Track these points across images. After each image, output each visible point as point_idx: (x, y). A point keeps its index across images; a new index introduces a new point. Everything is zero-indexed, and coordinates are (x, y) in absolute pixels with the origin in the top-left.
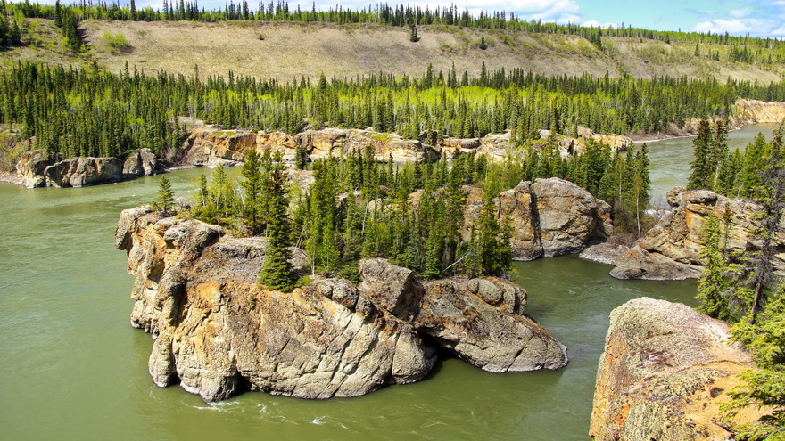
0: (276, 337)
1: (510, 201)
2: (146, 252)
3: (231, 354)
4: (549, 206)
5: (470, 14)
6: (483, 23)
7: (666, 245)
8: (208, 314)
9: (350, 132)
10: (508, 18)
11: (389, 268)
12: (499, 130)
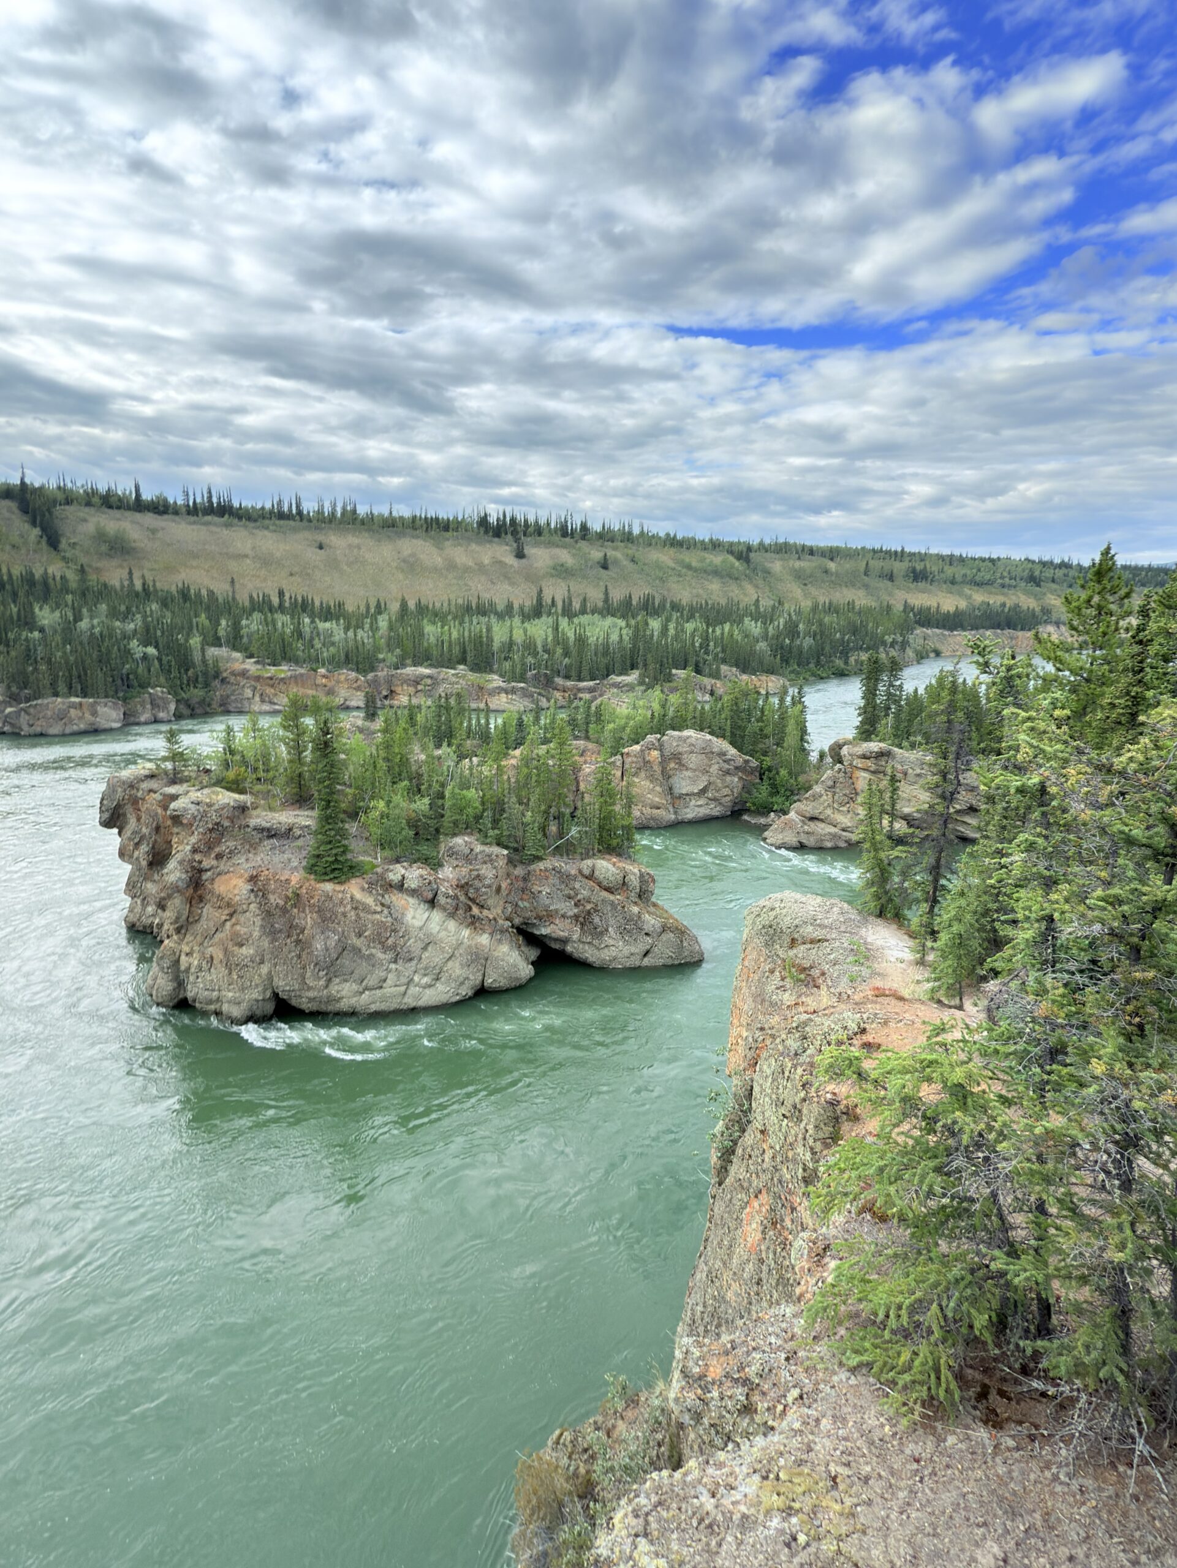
1: (635, 759)
4: (684, 765)
5: (589, 524)
6: (606, 536)
8: (231, 915)
9: (439, 673)
11: (479, 848)
12: (623, 672)
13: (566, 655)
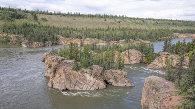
1: (124, 54)
2: (48, 62)
3: (65, 84)
4: (132, 55)
5: (117, 16)
6: (120, 17)
7: (157, 64)
8: (61, 76)
9: (92, 39)
11: (99, 67)
12: (122, 39)
13: (113, 37)
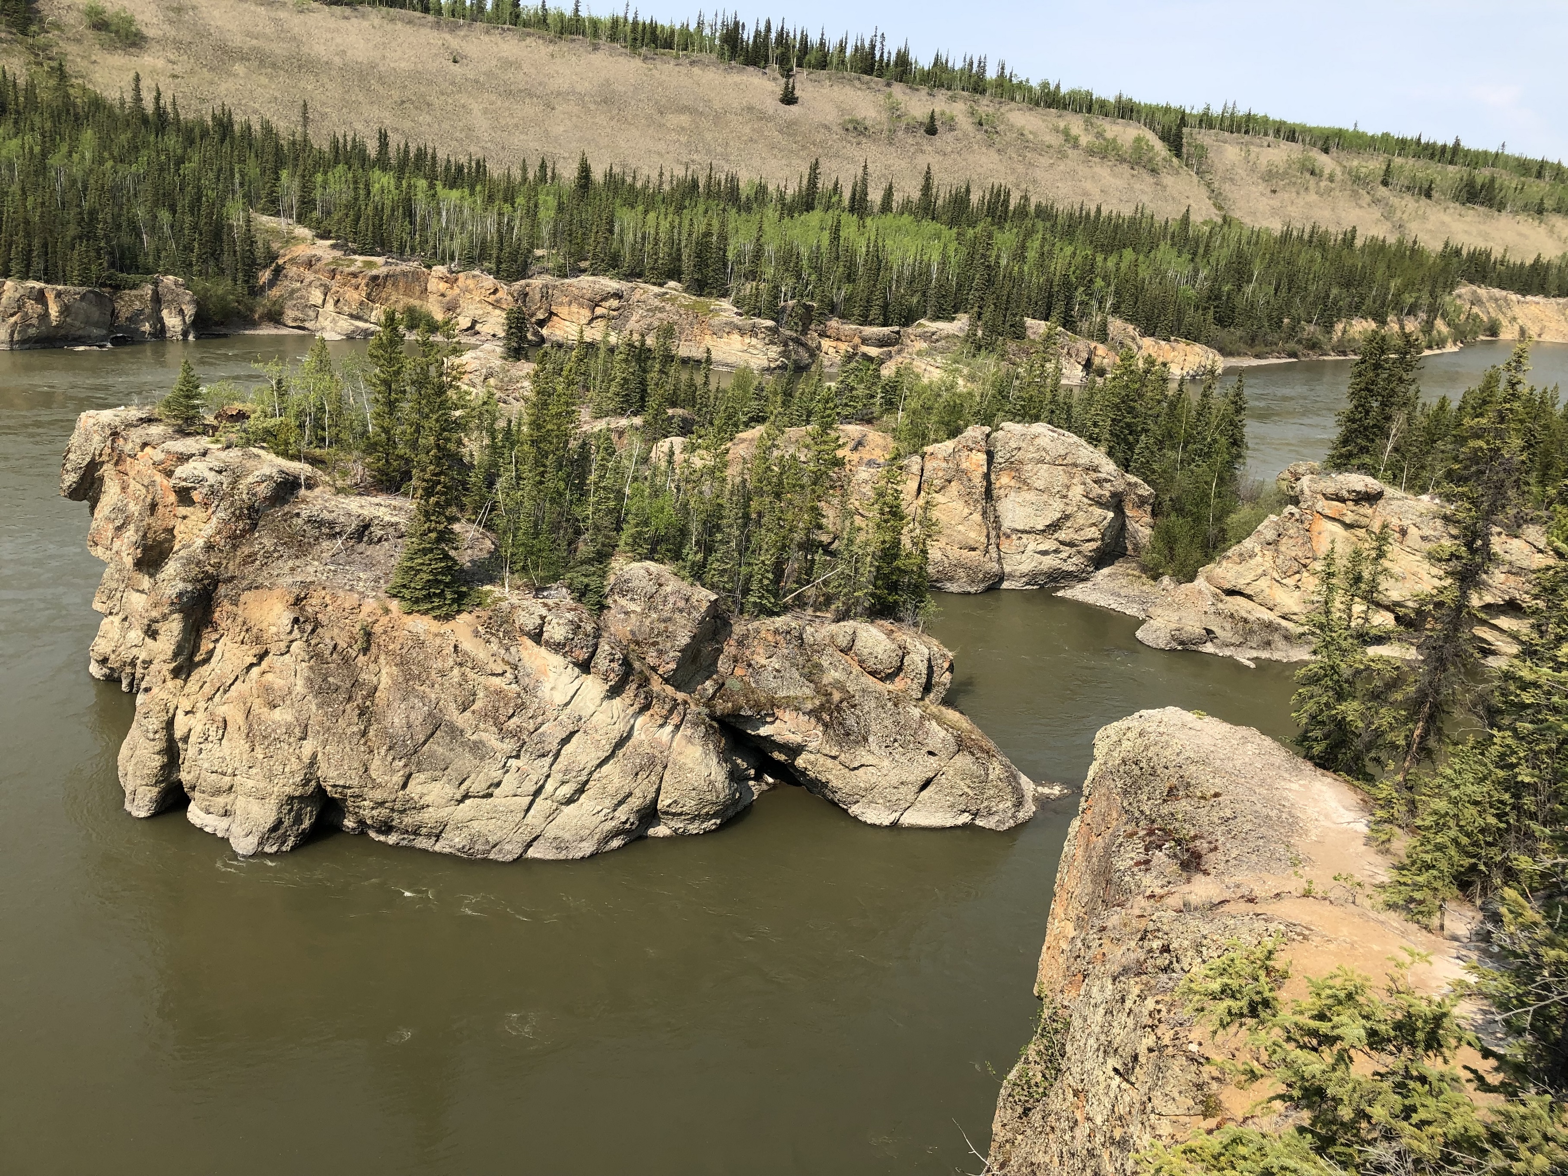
0: (413, 716)
1: (944, 465)
2: (134, 508)
3: (308, 747)
4: (1025, 482)
5: (912, 57)
6: (939, 77)
7: (1263, 583)
8: (261, 657)
9: (633, 289)
10: (991, 74)
11: (671, 584)
12: (943, 314)
13: (850, 277)
